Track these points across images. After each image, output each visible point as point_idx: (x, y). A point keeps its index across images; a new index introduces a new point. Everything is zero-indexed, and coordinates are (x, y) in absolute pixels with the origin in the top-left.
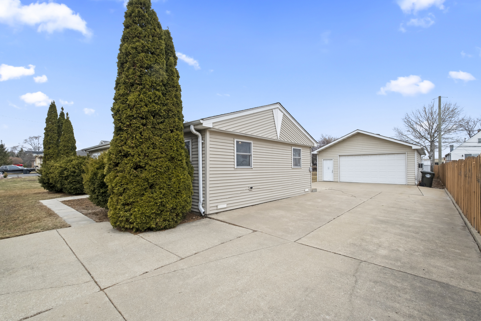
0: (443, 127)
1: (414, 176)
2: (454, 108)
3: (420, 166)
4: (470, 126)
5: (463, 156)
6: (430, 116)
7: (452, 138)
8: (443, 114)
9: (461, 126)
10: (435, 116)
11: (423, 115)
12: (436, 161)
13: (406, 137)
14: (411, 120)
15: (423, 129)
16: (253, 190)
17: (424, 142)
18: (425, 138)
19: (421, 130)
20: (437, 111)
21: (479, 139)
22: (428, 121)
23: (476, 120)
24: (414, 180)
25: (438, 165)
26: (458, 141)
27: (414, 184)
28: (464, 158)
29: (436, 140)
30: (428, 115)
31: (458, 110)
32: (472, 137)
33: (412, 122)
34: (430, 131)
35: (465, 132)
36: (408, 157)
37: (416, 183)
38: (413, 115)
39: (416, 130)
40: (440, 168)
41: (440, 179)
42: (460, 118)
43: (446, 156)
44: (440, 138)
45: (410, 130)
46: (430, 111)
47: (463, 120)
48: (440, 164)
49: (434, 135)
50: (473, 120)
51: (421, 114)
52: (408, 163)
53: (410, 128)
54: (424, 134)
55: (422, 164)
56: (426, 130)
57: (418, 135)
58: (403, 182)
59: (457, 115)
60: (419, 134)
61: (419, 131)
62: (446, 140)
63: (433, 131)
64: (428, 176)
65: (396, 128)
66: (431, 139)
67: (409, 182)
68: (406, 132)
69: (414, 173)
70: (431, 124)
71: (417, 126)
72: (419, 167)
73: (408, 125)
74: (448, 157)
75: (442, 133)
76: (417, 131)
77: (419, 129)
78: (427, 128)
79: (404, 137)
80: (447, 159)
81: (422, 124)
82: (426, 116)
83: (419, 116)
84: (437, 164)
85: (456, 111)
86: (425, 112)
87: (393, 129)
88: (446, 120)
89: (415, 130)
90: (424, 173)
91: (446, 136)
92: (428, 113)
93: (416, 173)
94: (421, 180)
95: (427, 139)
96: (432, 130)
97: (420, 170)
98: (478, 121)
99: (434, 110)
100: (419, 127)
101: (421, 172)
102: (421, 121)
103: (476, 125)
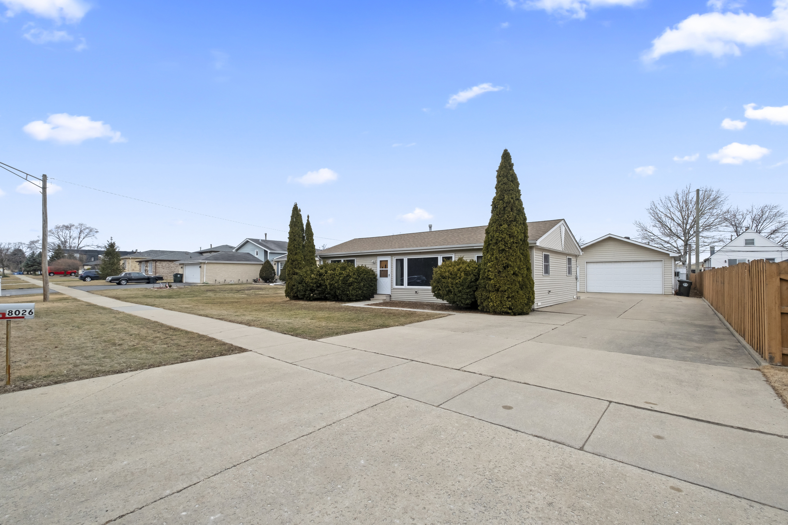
0: (702, 222)
1: (671, 284)
2: (716, 196)
3: (677, 274)
4: (738, 220)
5: (726, 261)
6: (684, 206)
7: (713, 237)
8: (702, 204)
9: (726, 219)
10: (691, 206)
11: (675, 204)
12: (693, 268)
13: (652, 235)
14: (658, 212)
15: (675, 223)
16: (550, 293)
17: (675, 241)
18: (677, 236)
19: (672, 225)
20: (695, 199)
21: (746, 240)
22: (681, 212)
23: (745, 212)
24: (671, 289)
25: (695, 273)
26: (721, 241)
27: (671, 293)
28: (727, 265)
29: (692, 238)
30: (681, 204)
31: (721, 199)
32: (740, 235)
33: (660, 214)
34: (684, 227)
35: (731, 229)
36: (665, 264)
37: (674, 292)
38: (661, 204)
39: (665, 225)
40: (697, 277)
41: (697, 290)
42: (725, 209)
43: (705, 261)
44: (697, 236)
45: (657, 225)
46: (685, 199)
47: (728, 212)
48: (697, 271)
49: (689, 233)
50: (741, 213)
51: (672, 202)
52: (665, 271)
53: (658, 222)
54: (676, 231)
55: (678, 273)
56: (679, 225)
57: (667, 231)
58: (659, 291)
59: (720, 206)
60: (669, 231)
61: (669, 226)
62: (705, 240)
63: (688, 227)
64: (686, 285)
65: (637, 222)
66: (685, 238)
67: (665, 291)
68: (652, 227)
69: (671, 282)
70: (686, 217)
71: (667, 219)
72: (675, 276)
73: (655, 218)
74: (707, 262)
75: (700, 230)
76: (667, 226)
77: (670, 223)
78: (680, 222)
79: (649, 234)
80: (706, 265)
81: (674, 217)
82: (678, 206)
83: (670, 205)
84: (693, 271)
85: (719, 200)
86: (678, 200)
87: (634, 222)
88: (706, 212)
89: (663, 225)
90: (681, 282)
91: (705, 234)
92: (681, 202)
93: (672, 282)
94: (678, 289)
95: (680, 238)
96: (686, 225)
97: (677, 278)
98: (748, 213)
99: (690, 198)
100: (670, 221)
101: (679, 281)
102: (673, 213)
103: (745, 219)
